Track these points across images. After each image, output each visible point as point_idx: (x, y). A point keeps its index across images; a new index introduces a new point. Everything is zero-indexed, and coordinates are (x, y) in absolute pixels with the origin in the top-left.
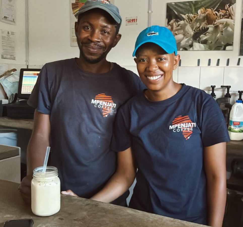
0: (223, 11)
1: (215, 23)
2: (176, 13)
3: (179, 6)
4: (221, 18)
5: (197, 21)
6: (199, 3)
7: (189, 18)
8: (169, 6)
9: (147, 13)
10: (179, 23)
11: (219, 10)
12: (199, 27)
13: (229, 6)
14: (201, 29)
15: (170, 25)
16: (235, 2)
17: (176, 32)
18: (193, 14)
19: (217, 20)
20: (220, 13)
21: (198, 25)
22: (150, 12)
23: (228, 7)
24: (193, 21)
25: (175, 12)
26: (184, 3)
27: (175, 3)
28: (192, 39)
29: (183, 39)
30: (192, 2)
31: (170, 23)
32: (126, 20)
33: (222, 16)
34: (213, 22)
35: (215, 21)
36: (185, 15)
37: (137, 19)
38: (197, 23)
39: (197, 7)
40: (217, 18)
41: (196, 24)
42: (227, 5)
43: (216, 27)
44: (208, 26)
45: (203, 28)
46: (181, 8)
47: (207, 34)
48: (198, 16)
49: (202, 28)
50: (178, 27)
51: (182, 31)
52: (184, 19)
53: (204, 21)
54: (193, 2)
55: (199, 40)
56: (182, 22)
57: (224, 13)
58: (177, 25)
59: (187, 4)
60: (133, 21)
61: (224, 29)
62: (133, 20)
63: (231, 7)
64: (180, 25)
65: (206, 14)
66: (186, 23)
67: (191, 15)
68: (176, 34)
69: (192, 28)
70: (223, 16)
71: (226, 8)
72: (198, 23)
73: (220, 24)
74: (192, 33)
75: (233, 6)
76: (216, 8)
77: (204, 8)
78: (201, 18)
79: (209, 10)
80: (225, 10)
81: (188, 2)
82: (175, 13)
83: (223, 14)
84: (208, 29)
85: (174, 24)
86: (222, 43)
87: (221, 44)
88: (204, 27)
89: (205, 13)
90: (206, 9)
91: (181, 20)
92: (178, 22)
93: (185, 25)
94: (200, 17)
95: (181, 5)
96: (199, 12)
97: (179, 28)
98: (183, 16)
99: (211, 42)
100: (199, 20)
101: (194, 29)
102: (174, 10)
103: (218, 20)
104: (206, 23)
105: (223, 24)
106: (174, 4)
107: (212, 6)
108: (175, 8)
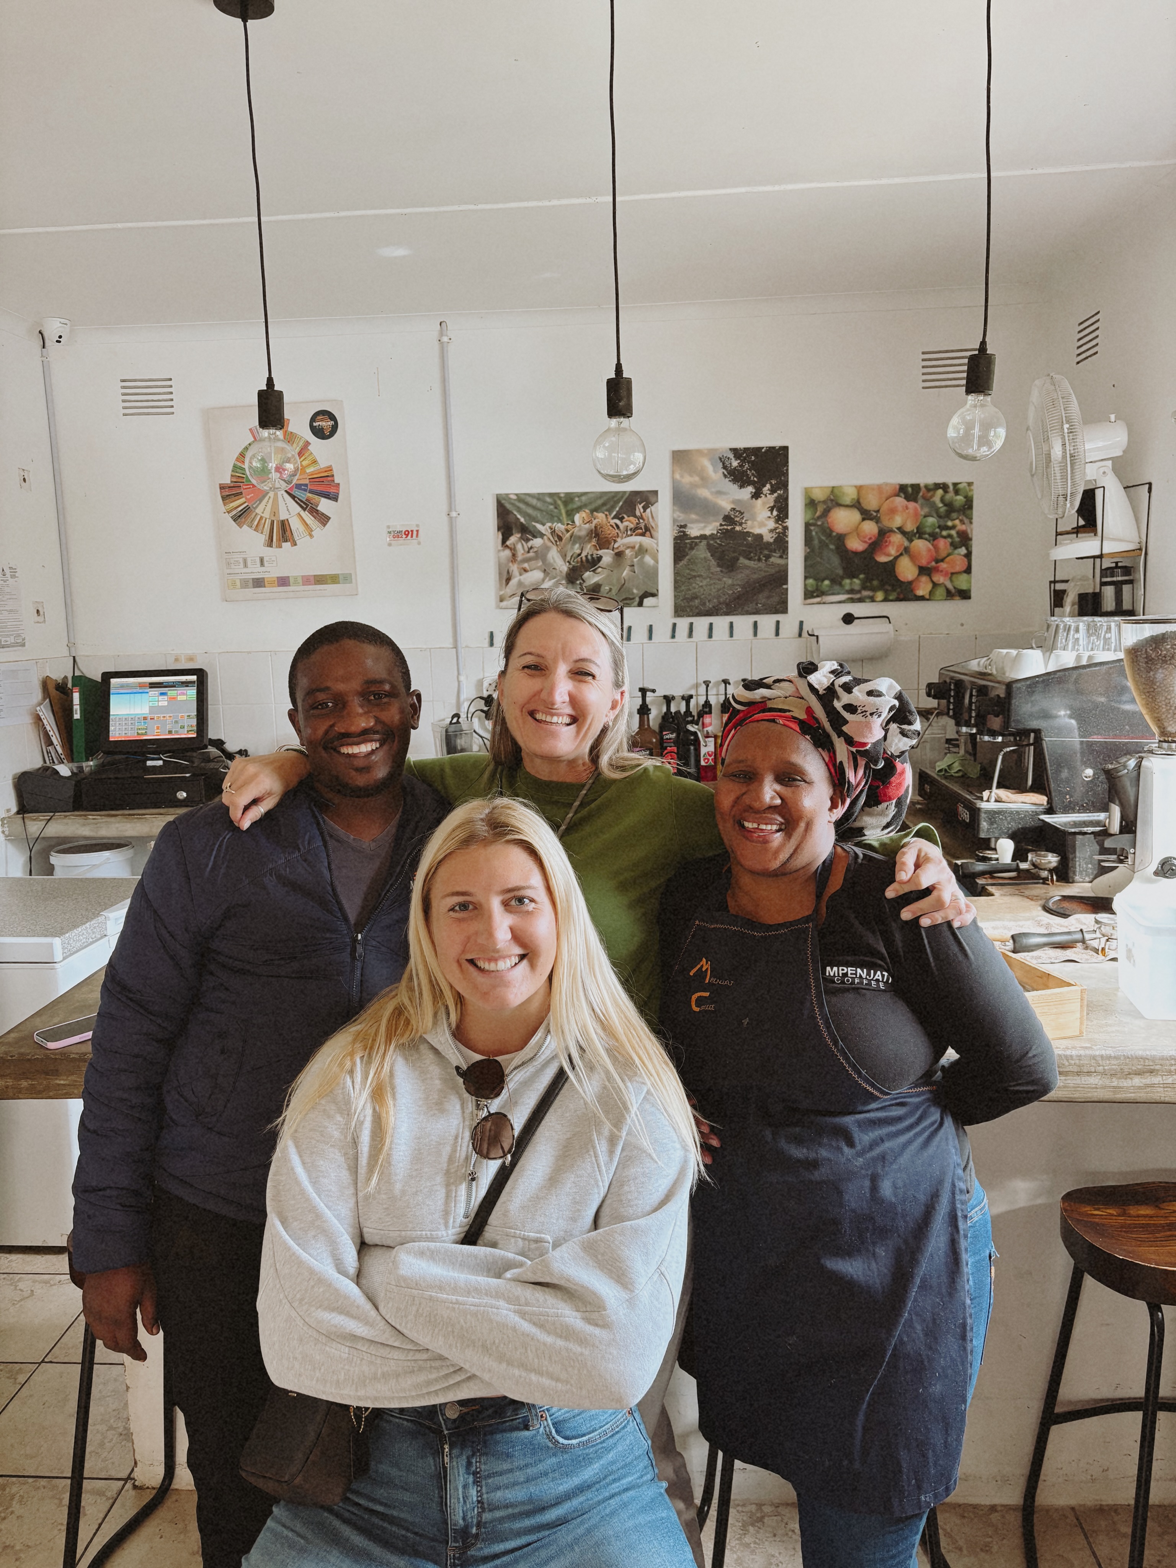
0: (631, 518)
1: (616, 546)
2: (522, 520)
3: (527, 504)
4: (628, 536)
5: (574, 539)
6: (577, 499)
7: (553, 532)
8: (503, 502)
9: (445, 519)
10: (530, 544)
11: (623, 518)
12: (579, 555)
13: (645, 508)
14: (584, 559)
15: (507, 546)
16: (657, 501)
17: (526, 565)
18: (563, 524)
19: (619, 540)
20: (626, 524)
21: (576, 549)
22: (454, 514)
23: (642, 510)
24: (564, 539)
25: (519, 516)
26: (540, 497)
27: (517, 495)
28: (564, 582)
29: (543, 580)
30: (557, 494)
31: (508, 543)
32: (390, 533)
33: (631, 530)
34: (610, 544)
35: (615, 541)
36: (544, 525)
37: (417, 531)
38: (574, 543)
39: (570, 507)
40: (620, 535)
41: (572, 548)
42: (641, 506)
43: (619, 555)
44: (600, 552)
45: (589, 557)
46: (534, 508)
47: (600, 570)
48: (576, 529)
49: (586, 556)
50: (528, 552)
51: (540, 563)
52: (542, 535)
53: (590, 541)
54: (562, 495)
55: (580, 584)
56: (537, 542)
57: (635, 523)
58: (527, 549)
59: (548, 500)
60: (407, 535)
61: (635, 560)
62: (407, 533)
63: (648, 510)
64: (535, 550)
65: (593, 525)
66: (550, 544)
67: (560, 527)
68: (526, 571)
69: (564, 556)
70: (633, 530)
71: (638, 514)
72: (577, 546)
73: (628, 547)
74: (564, 568)
75: (653, 508)
76: (614, 513)
77: (587, 511)
78: (583, 533)
79: (600, 517)
80: (635, 516)
81: (551, 495)
82: (518, 519)
83: (632, 526)
84: (600, 558)
85: (519, 547)
86: (635, 591)
87: (633, 593)
88: (590, 553)
89: (590, 522)
90: (592, 511)
91: (535, 537)
92: (527, 540)
93: (548, 549)
94: (580, 530)
95: (534, 502)
96: (577, 518)
97: (531, 554)
98: (539, 527)
99: (610, 590)
100: (580, 537)
101: (568, 558)
102: (515, 513)
103: (622, 538)
104: (595, 546)
105: (633, 548)
106: (514, 497)
107: (608, 506)
108: (519, 510)
